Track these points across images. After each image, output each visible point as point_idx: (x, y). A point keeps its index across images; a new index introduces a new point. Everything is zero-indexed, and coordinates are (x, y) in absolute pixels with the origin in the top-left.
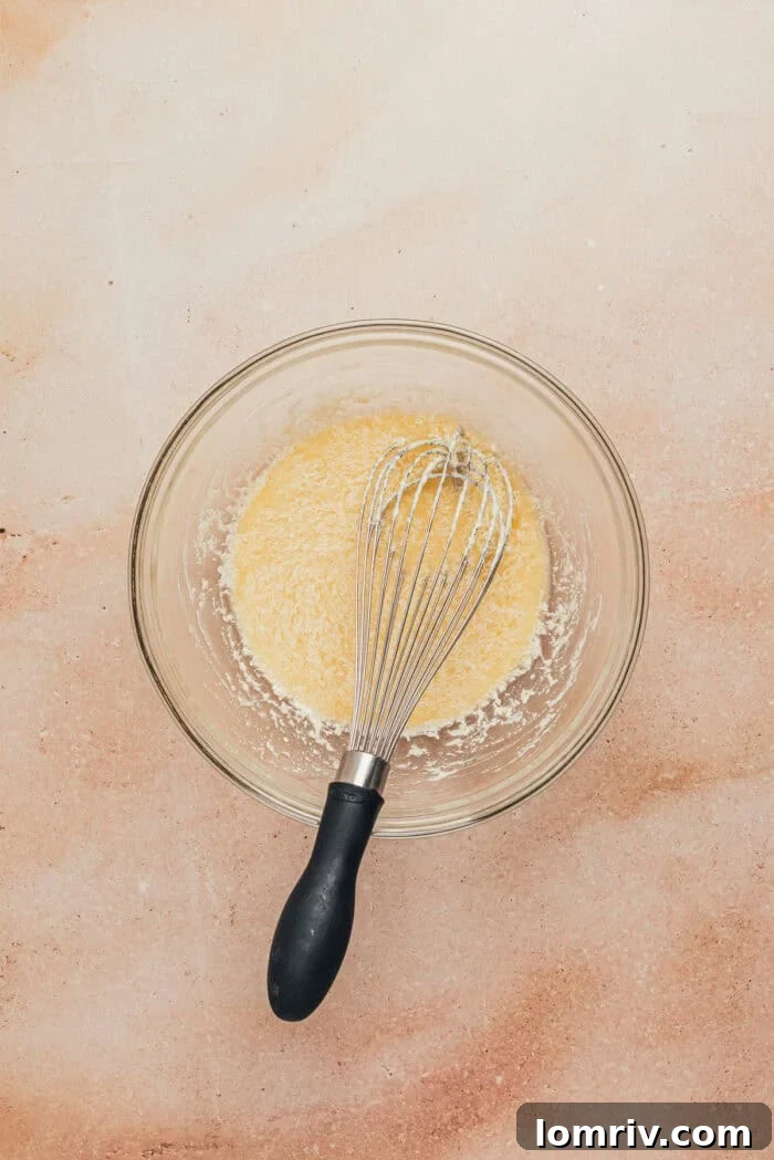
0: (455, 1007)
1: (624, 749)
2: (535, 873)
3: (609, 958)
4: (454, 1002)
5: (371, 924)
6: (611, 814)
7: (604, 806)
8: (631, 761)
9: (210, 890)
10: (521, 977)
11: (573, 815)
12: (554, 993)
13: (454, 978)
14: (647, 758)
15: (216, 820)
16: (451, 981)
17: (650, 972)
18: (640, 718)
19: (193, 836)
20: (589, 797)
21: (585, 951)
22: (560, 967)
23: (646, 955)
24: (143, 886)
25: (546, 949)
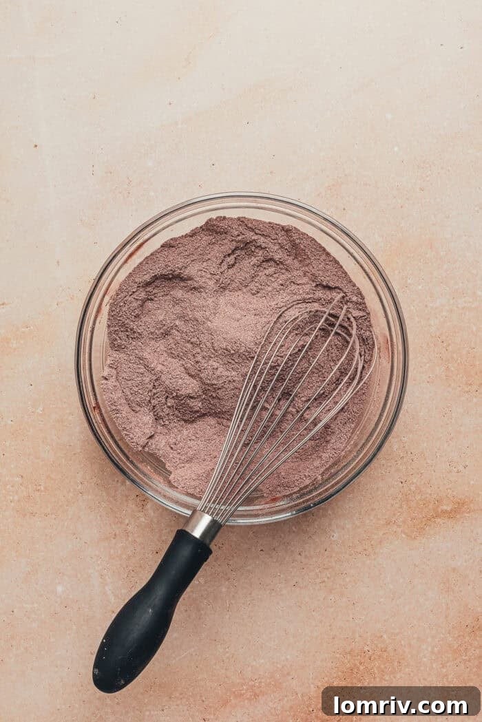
0: (290, 678)
1: (413, 488)
2: (347, 580)
3: (403, 642)
4: (288, 674)
5: (227, 617)
6: (404, 536)
7: (399, 530)
8: (418, 497)
9: (109, 592)
10: (338, 656)
11: (376, 537)
12: (362, 668)
13: (288, 657)
14: (431, 495)
15: (114, 541)
16: (287, 659)
17: (432, 652)
18: (425, 465)
19: (97, 553)
20: (388, 523)
21: (385, 636)
22: (366, 648)
23: (429, 640)
24: (60, 589)
25: (357, 635)
